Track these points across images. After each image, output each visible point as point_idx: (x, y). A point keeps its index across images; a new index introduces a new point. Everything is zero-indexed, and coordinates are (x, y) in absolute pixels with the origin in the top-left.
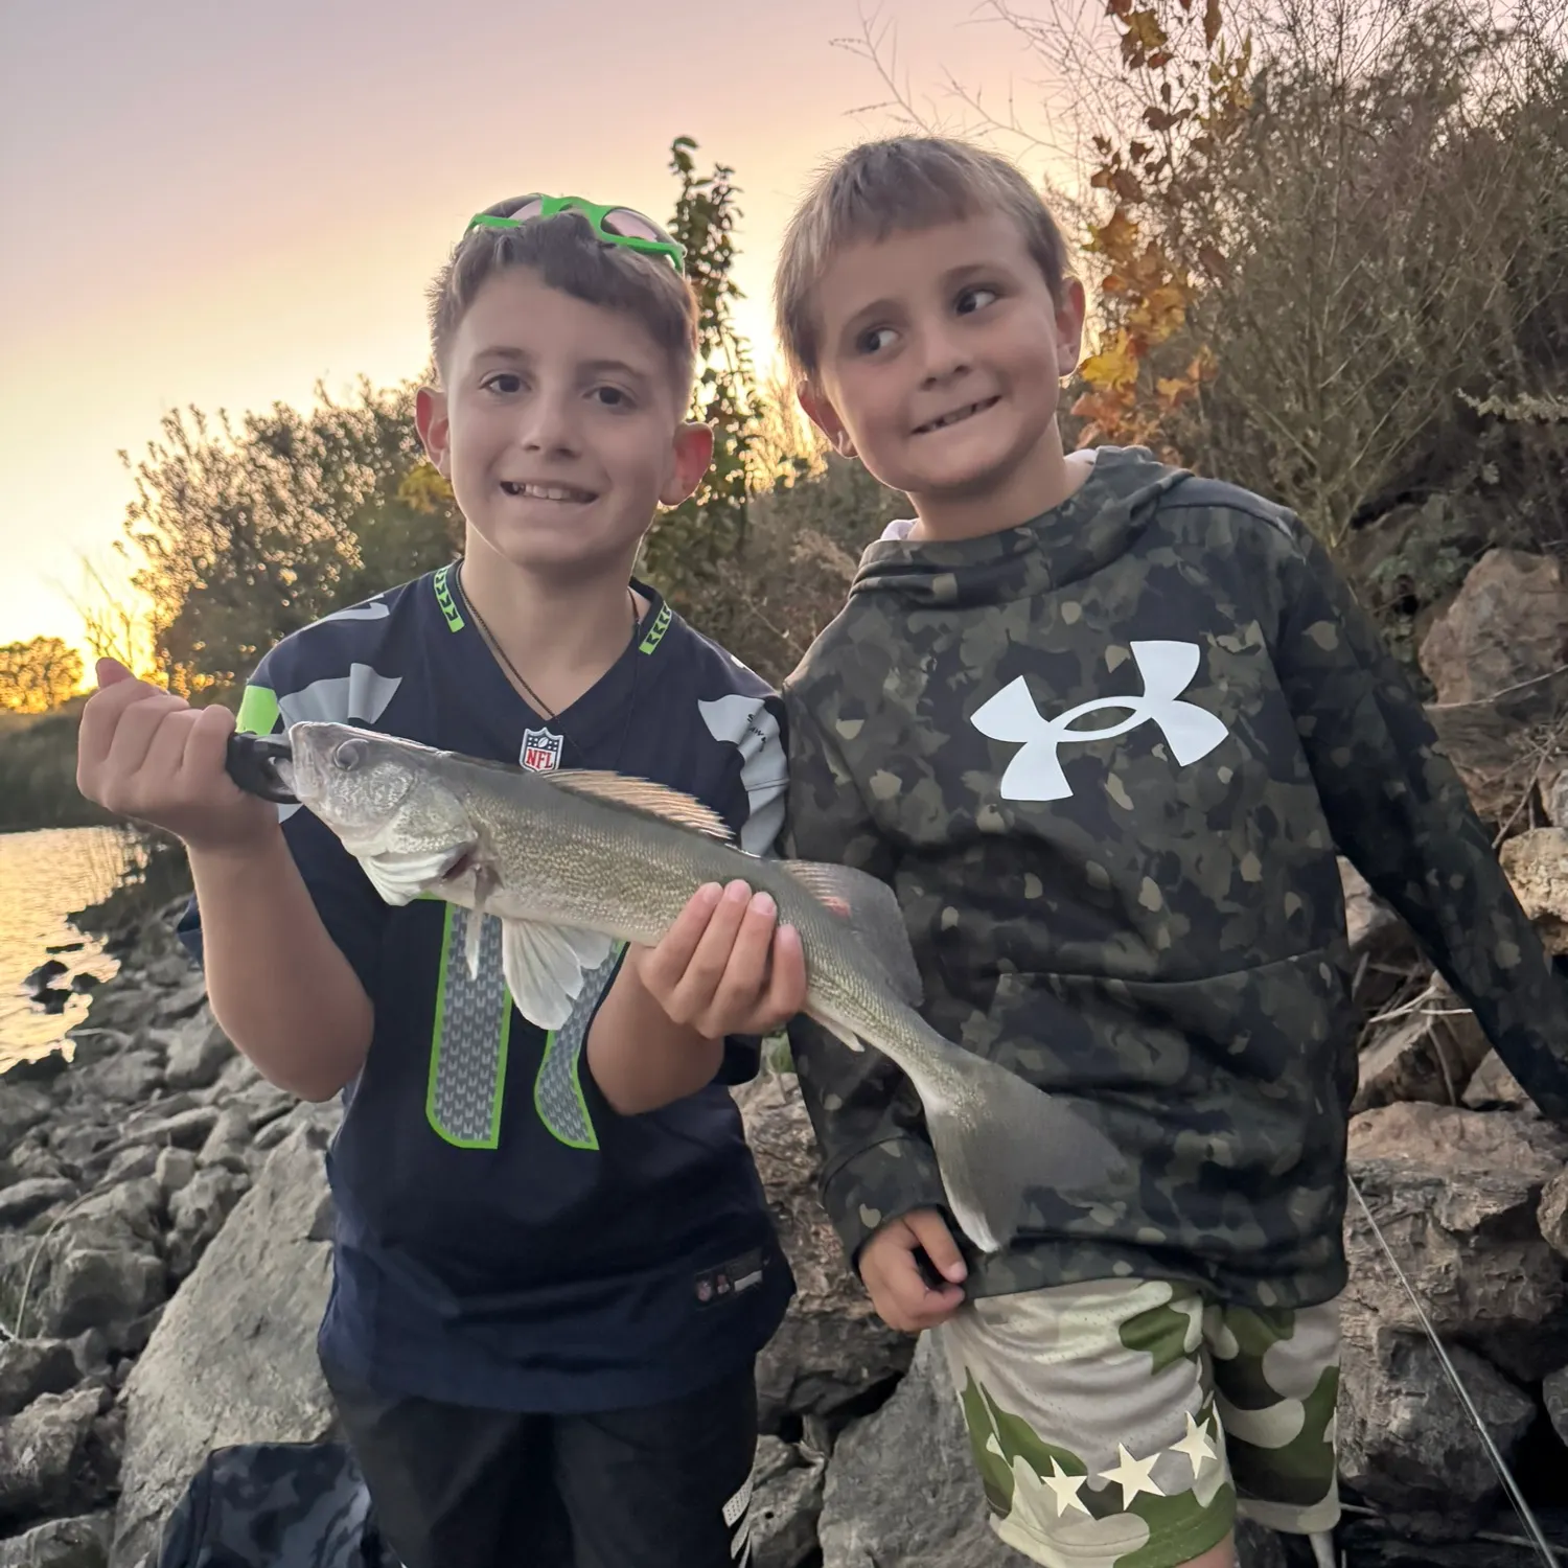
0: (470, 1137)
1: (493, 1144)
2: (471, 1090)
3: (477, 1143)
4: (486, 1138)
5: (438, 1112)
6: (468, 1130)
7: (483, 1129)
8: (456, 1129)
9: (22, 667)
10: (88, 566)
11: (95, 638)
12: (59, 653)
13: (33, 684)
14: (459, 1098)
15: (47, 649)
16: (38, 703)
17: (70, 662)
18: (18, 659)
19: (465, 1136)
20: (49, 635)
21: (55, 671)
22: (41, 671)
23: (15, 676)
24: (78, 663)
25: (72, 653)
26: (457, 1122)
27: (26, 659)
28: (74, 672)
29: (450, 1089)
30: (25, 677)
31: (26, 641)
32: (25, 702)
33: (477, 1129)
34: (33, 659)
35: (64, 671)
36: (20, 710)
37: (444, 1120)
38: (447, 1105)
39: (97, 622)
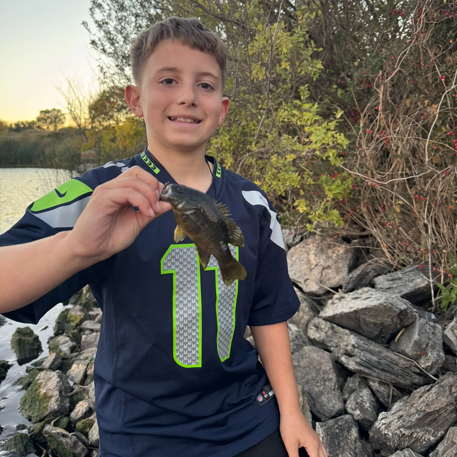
0: (191, 364)
1: (200, 365)
2: (189, 346)
3: (194, 365)
4: (197, 363)
5: (178, 356)
6: (190, 361)
7: (195, 360)
8: (185, 362)
9: (48, 117)
10: (70, 85)
11: (70, 108)
12: (59, 114)
13: (51, 123)
14: (185, 350)
15: (56, 112)
16: (52, 128)
17: (62, 117)
18: (47, 115)
19: (189, 364)
20: (57, 108)
21: (57, 120)
22: (53, 119)
23: (46, 120)
24: (64, 118)
25: (63, 114)
26: (185, 359)
27: (49, 115)
28: (63, 121)
29: (181, 347)
30: (49, 120)
31: (50, 109)
32: (48, 128)
33: (194, 361)
34: (52, 115)
35: (60, 120)
36: (47, 130)
37: (181, 359)
38: (181, 353)
39: (71, 102)
